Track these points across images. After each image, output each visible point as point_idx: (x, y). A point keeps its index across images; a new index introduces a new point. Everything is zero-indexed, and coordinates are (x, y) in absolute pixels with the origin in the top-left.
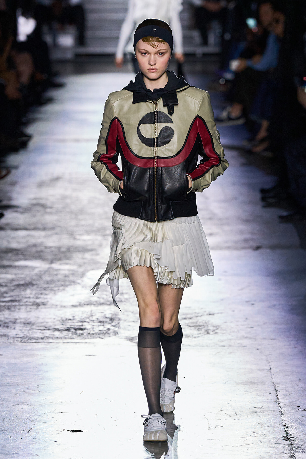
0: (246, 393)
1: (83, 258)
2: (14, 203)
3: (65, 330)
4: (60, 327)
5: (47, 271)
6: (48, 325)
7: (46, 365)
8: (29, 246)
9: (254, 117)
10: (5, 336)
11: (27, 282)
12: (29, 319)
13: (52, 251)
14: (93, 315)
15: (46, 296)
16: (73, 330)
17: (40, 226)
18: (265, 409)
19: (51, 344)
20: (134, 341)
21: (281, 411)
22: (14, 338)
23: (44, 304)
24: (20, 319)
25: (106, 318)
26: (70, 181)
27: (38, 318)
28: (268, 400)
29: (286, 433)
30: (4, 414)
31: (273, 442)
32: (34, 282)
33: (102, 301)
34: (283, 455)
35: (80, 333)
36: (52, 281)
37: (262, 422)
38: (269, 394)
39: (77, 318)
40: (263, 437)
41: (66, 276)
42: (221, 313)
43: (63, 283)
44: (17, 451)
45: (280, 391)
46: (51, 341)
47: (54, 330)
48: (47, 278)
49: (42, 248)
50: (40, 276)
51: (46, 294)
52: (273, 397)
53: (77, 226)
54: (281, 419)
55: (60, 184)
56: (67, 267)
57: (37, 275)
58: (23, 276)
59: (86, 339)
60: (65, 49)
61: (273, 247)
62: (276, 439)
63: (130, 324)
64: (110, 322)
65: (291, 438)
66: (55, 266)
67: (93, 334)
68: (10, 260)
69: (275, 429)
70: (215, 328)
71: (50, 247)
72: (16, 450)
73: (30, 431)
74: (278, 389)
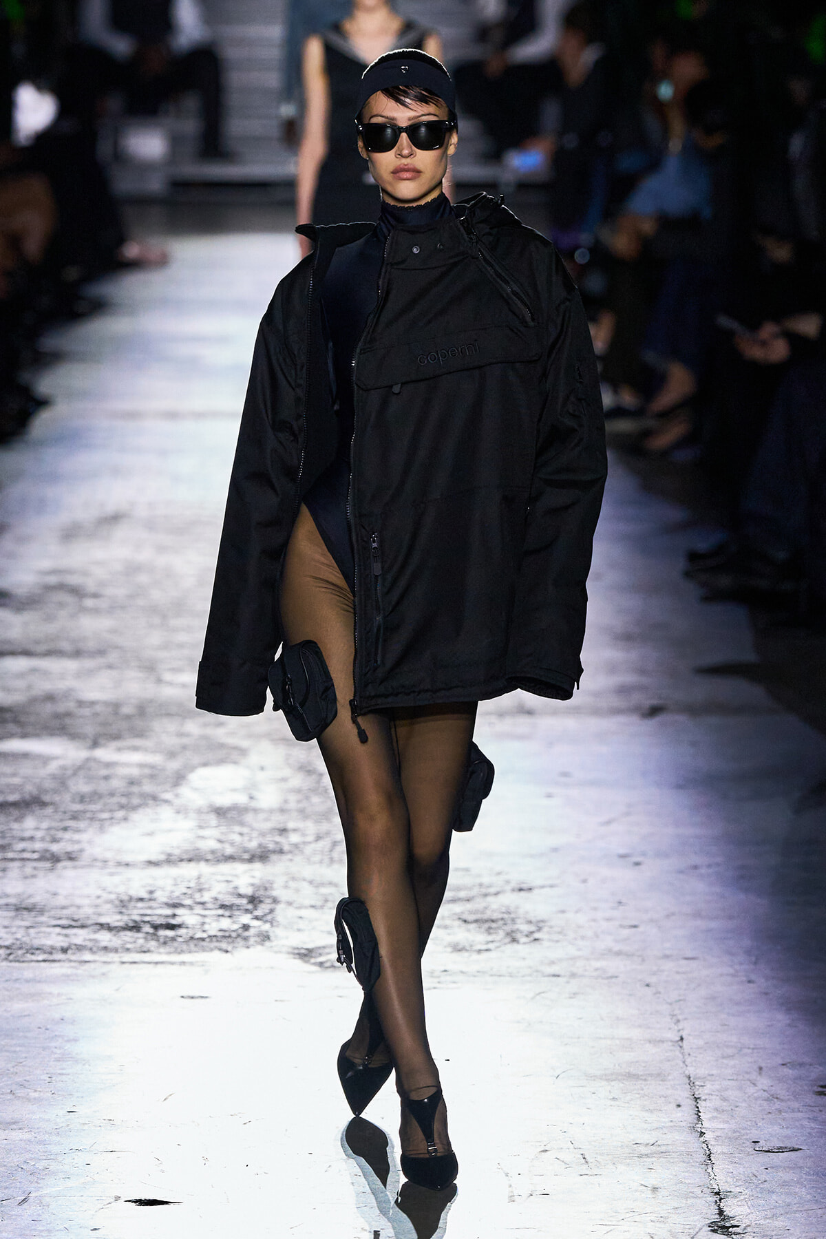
0: (613, 1103)
1: (181, 735)
4: (114, 919)
5: (80, 769)
6: (80, 914)
7: (73, 1022)
8: (34, 700)
11: (27, 797)
12: (30, 896)
13: (96, 714)
14: (204, 886)
15: (76, 837)
16: (147, 929)
17: (66, 646)
18: (663, 1149)
19: (88, 964)
20: (313, 960)
21: (708, 1152)
23: (71, 857)
25: (240, 896)
26: (151, 525)
27: (55, 894)
28: (672, 1124)
29: (721, 1212)
32: (46, 798)
33: (229, 850)
35: (166, 937)
36: (95, 796)
37: (652, 1182)
38: (675, 1106)
39: (161, 896)
40: (658, 1225)
41: (132, 782)
42: (551, 886)
43: (124, 800)
45: (705, 1100)
46: (87, 956)
47: (98, 927)
48: (83, 787)
49: (71, 705)
50: (62, 781)
51: (78, 831)
52: (687, 1114)
53: (166, 646)
54: (707, 1176)
55: (120, 532)
56: (136, 757)
57: (54, 777)
58: (16, 781)
59: (182, 952)
60: (145, 167)
61: (692, 710)
62: (691, 1231)
63: (303, 912)
64: (250, 907)
66: (104, 754)
67: (203, 939)
69: (690, 1201)
70: (533, 928)
71: (93, 703)
73: (25, 1200)
74: (700, 1092)
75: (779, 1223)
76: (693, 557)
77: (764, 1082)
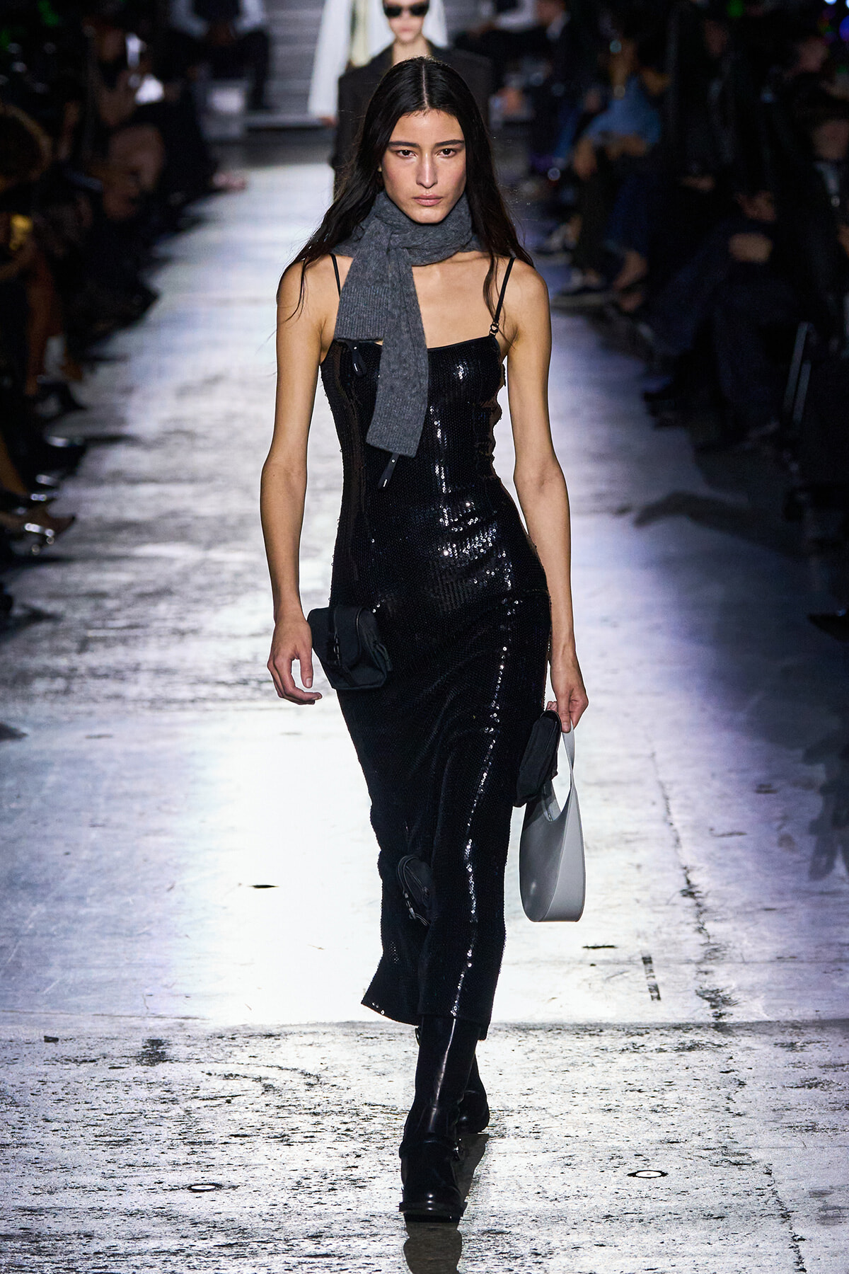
2: (129, 429)
3: (238, 683)
4: (229, 677)
5: (201, 566)
6: (203, 674)
7: (201, 754)
8: (163, 516)
9: (612, 245)
10: (117, 697)
11: (160, 589)
12: (166, 662)
13: (209, 526)
15: (198, 616)
16: (253, 684)
17: (183, 474)
18: (644, 836)
19: (211, 712)
21: (677, 838)
22: (135, 701)
23: (194, 632)
24: (146, 662)
26: (243, 383)
27: (184, 660)
28: (649, 817)
30: (118, 854)
31: (663, 902)
32: (174, 588)
34: (683, 927)
36: (210, 586)
37: (636, 861)
38: (650, 804)
40: (642, 892)
41: (237, 575)
43: (231, 589)
44: (146, 929)
45: (673, 799)
46: (209, 705)
47: (217, 684)
48: (199, 579)
49: (189, 520)
50: (185, 576)
51: (197, 611)
52: (659, 810)
54: (677, 856)
55: (221, 389)
56: (239, 556)
57: (178, 574)
58: (150, 577)
60: (227, 118)
62: (667, 896)
65: (698, 892)
66: (216, 554)
68: (124, 543)
69: (666, 874)
71: (205, 518)
72: (144, 927)
73: (172, 888)
74: (670, 794)
75: (732, 888)
76: (648, 397)
77: (717, 784)
